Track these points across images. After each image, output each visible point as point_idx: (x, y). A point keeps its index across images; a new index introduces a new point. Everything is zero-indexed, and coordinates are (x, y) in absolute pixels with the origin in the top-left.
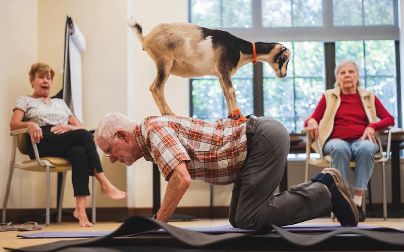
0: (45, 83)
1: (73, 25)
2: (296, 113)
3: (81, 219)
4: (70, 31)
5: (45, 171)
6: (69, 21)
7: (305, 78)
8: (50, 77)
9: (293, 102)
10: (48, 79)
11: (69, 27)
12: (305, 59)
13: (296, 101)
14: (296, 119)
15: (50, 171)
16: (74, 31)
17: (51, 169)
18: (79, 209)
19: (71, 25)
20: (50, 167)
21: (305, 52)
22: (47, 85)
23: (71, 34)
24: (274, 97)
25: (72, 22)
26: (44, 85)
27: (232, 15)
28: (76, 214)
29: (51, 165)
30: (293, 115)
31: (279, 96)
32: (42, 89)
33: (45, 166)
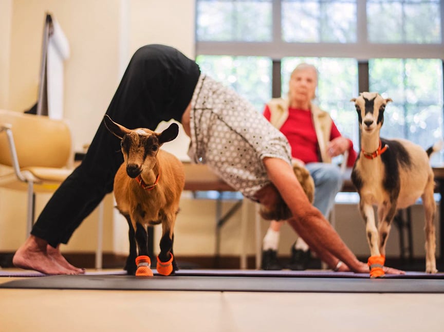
11: (50, 26)
20: (34, 182)
25: (51, 21)
33: (26, 181)
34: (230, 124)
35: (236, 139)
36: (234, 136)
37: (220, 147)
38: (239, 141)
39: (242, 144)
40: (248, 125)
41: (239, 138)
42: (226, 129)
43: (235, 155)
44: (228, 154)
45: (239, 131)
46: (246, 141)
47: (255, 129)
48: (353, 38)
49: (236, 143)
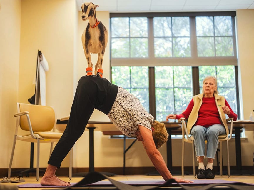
1: (42, 56)
2: (175, 109)
4: (40, 59)
6: (40, 53)
11: (40, 56)
12: (179, 76)
13: (175, 102)
19: (41, 56)
21: (179, 72)
23: (41, 61)
24: (161, 99)
25: (41, 54)
27: (136, 49)
31: (164, 99)
33: (36, 138)
34: (124, 107)
35: (126, 114)
36: (125, 113)
37: (119, 117)
38: (128, 116)
39: (129, 116)
40: (132, 108)
41: (128, 114)
42: (122, 109)
43: (126, 121)
44: (123, 121)
45: (128, 110)
46: (131, 116)
47: (135, 111)
48: (189, 55)
49: (126, 116)
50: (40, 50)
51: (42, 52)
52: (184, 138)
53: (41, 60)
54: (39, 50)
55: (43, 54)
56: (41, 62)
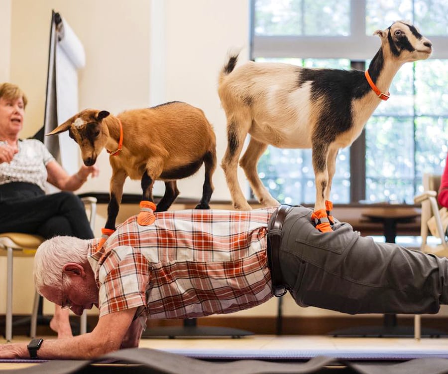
0: (17, 113)
1: (62, 26)
2: (416, 172)
3: (62, 332)
4: (58, 34)
5: (5, 255)
6: (56, 19)
7: (436, 117)
8: (22, 104)
9: (412, 153)
10: (20, 107)
11: (57, 28)
12: (434, 88)
13: (418, 153)
14: (415, 183)
15: (13, 255)
16: (63, 34)
17: (15, 252)
18: (58, 316)
19: (59, 25)
20: (14, 249)
21: (434, 76)
22: (19, 117)
23: (60, 40)
24: (386, 146)
25: (61, 21)
26: (14, 117)
28: (53, 325)
29: (15, 246)
30: (412, 176)
31: (391, 145)
32: (11, 123)
50: (56, 11)
51: (63, 17)
52: (426, 243)
53: (61, 36)
54: (53, 12)
55: (65, 22)
56: (61, 42)
